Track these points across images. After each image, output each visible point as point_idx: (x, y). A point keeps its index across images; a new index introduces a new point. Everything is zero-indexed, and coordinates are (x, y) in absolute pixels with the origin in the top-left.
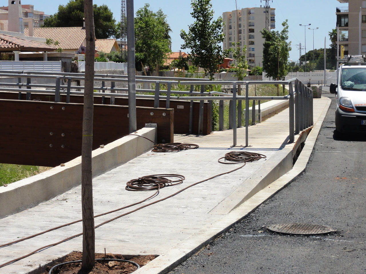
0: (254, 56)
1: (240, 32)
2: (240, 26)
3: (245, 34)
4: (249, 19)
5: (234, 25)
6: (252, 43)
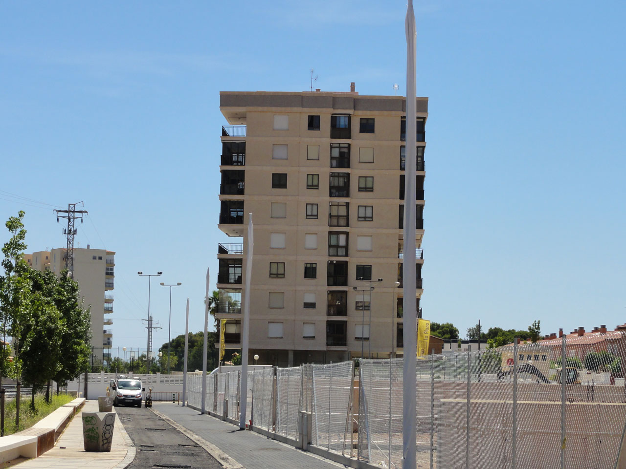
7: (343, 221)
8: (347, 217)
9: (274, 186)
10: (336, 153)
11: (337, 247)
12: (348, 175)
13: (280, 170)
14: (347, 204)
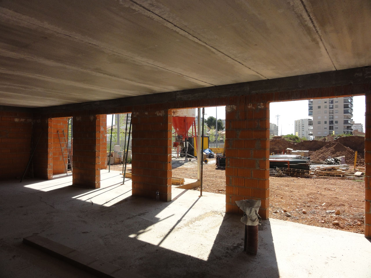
0: (304, 135)
1: (299, 127)
2: (299, 125)
3: (301, 128)
4: (302, 122)
6: (303, 131)
7: (332, 113)
8: (333, 113)
9: (318, 108)
10: (330, 101)
11: (331, 118)
12: (333, 105)
13: (319, 105)
14: (333, 110)
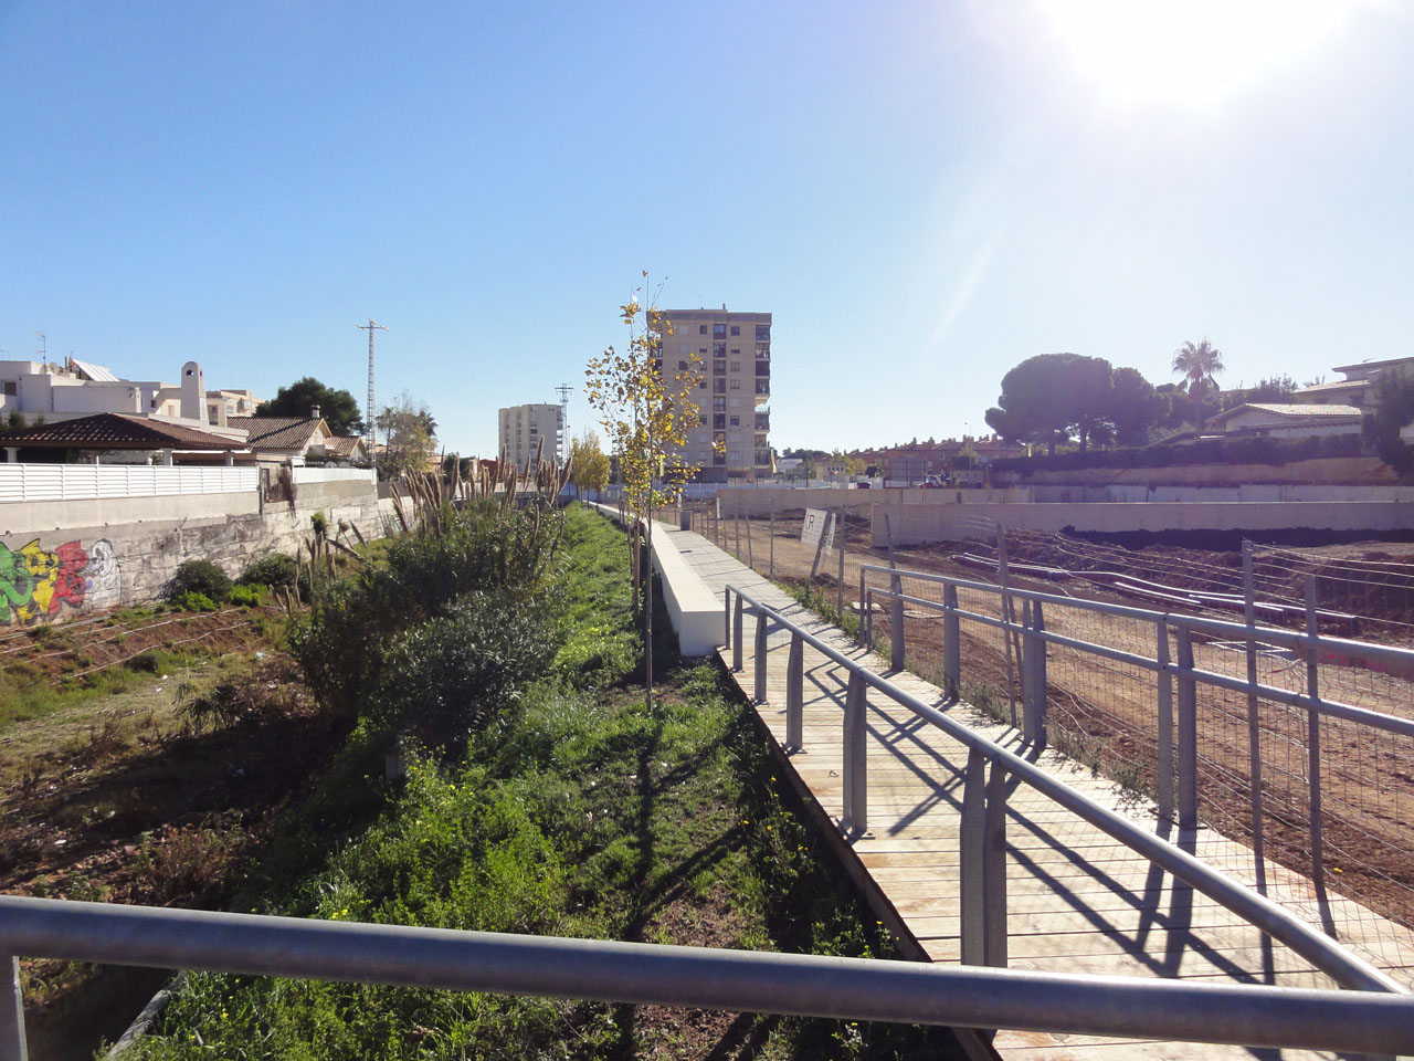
3: (525, 440)
4: (530, 416)
5: (513, 425)
7: (722, 390)
8: (724, 387)
9: (680, 368)
10: (717, 348)
11: (719, 405)
12: (724, 362)
13: (683, 360)
14: (724, 379)
